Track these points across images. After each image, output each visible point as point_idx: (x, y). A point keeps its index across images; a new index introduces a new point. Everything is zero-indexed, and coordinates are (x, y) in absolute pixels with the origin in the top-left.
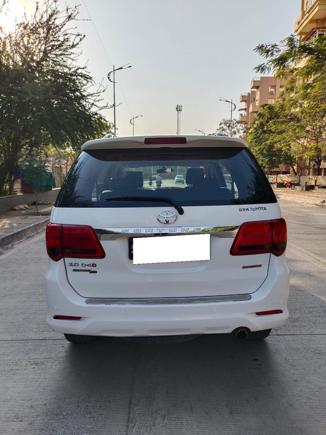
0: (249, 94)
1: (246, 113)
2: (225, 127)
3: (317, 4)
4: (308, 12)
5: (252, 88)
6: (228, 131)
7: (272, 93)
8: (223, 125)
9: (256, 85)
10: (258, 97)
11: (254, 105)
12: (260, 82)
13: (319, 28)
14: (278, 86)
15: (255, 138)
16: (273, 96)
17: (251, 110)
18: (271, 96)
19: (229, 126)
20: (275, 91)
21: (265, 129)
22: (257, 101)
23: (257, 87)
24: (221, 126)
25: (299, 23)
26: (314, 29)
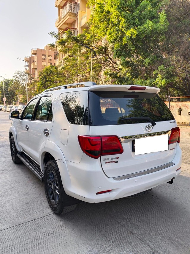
0: (30, 57)
1: (29, 68)
2: (18, 76)
3: (68, 15)
4: (63, 18)
5: (32, 54)
6: (20, 78)
7: (44, 59)
8: (16, 74)
9: (35, 53)
10: (36, 60)
11: (34, 64)
12: (37, 51)
13: (70, 28)
14: (47, 56)
15: (42, 84)
16: (45, 61)
17: (32, 66)
18: (44, 61)
19: (21, 75)
20: (46, 58)
21: (47, 79)
22: (35, 62)
23: (35, 54)
24: (15, 75)
25: (58, 22)
26: (67, 28)
